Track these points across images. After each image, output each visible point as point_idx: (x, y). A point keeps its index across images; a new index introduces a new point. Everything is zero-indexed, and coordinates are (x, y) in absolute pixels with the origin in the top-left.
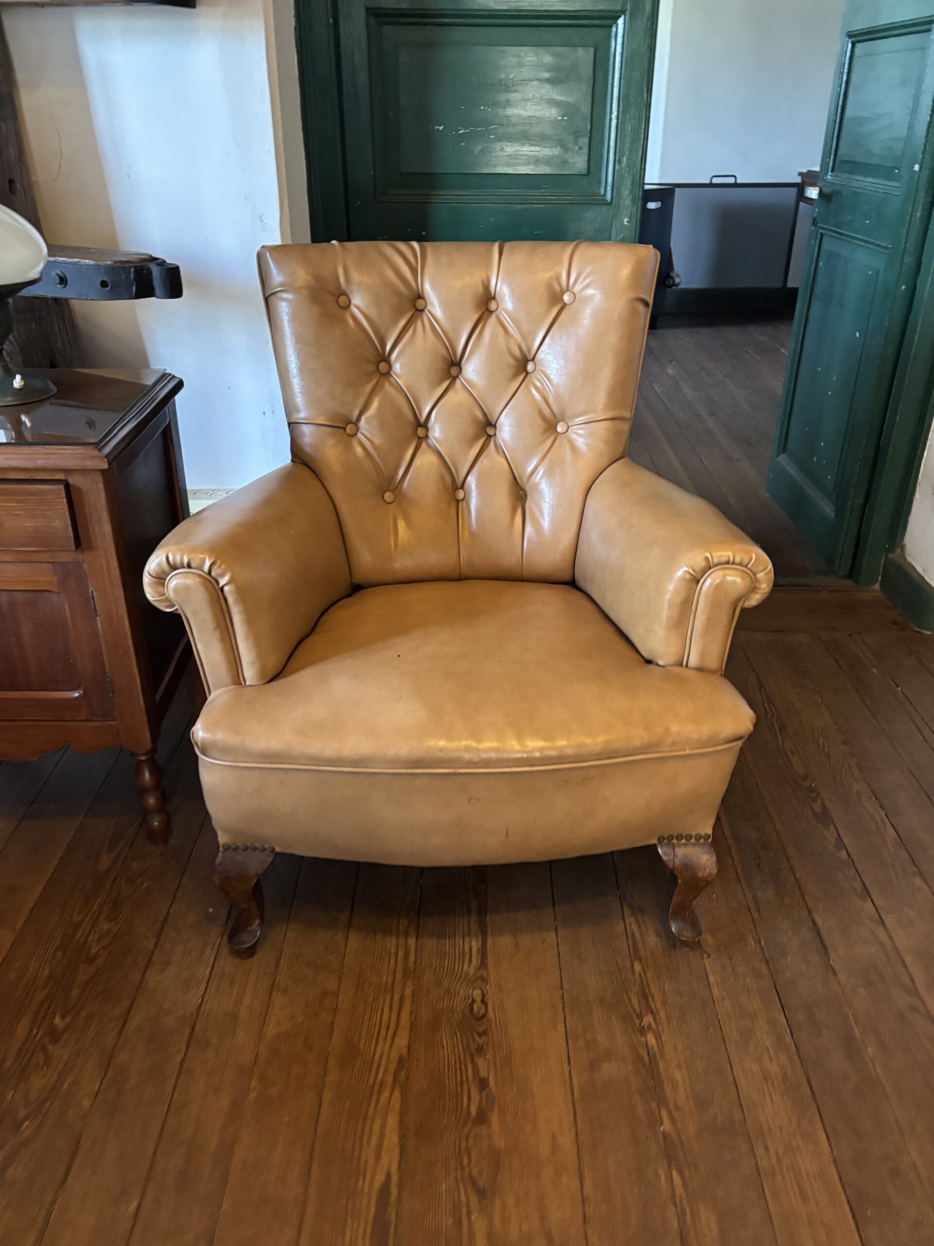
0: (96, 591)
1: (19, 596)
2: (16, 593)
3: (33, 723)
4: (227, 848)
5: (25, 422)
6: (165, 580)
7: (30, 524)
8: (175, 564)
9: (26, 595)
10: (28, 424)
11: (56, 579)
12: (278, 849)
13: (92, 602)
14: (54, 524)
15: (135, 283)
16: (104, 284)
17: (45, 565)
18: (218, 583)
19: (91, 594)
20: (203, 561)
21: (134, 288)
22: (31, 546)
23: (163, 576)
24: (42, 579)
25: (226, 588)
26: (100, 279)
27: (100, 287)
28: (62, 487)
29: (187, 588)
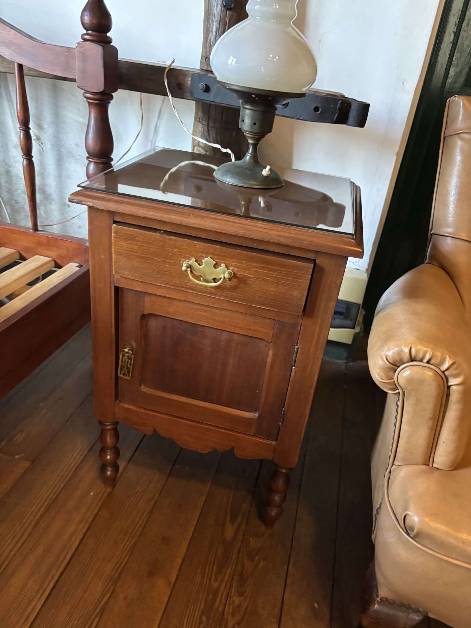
0: (301, 348)
1: (235, 337)
2: (235, 335)
3: (214, 428)
4: (385, 601)
5: (260, 203)
6: (398, 367)
7: (273, 289)
8: (415, 357)
9: (242, 338)
10: (262, 205)
11: (271, 332)
12: (431, 615)
13: (295, 355)
14: (292, 293)
15: (338, 112)
16: (316, 109)
17: (268, 321)
18: (447, 382)
19: (296, 350)
20: (443, 361)
21: (336, 115)
22: (267, 306)
23: (398, 364)
24: (263, 330)
25: (453, 388)
26: (315, 105)
27: (313, 111)
28: (312, 266)
29: (422, 381)
